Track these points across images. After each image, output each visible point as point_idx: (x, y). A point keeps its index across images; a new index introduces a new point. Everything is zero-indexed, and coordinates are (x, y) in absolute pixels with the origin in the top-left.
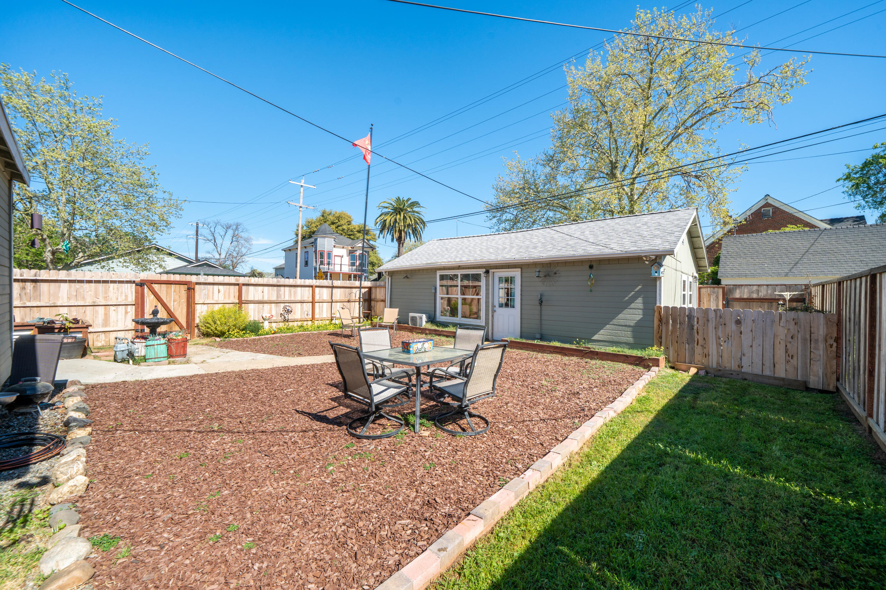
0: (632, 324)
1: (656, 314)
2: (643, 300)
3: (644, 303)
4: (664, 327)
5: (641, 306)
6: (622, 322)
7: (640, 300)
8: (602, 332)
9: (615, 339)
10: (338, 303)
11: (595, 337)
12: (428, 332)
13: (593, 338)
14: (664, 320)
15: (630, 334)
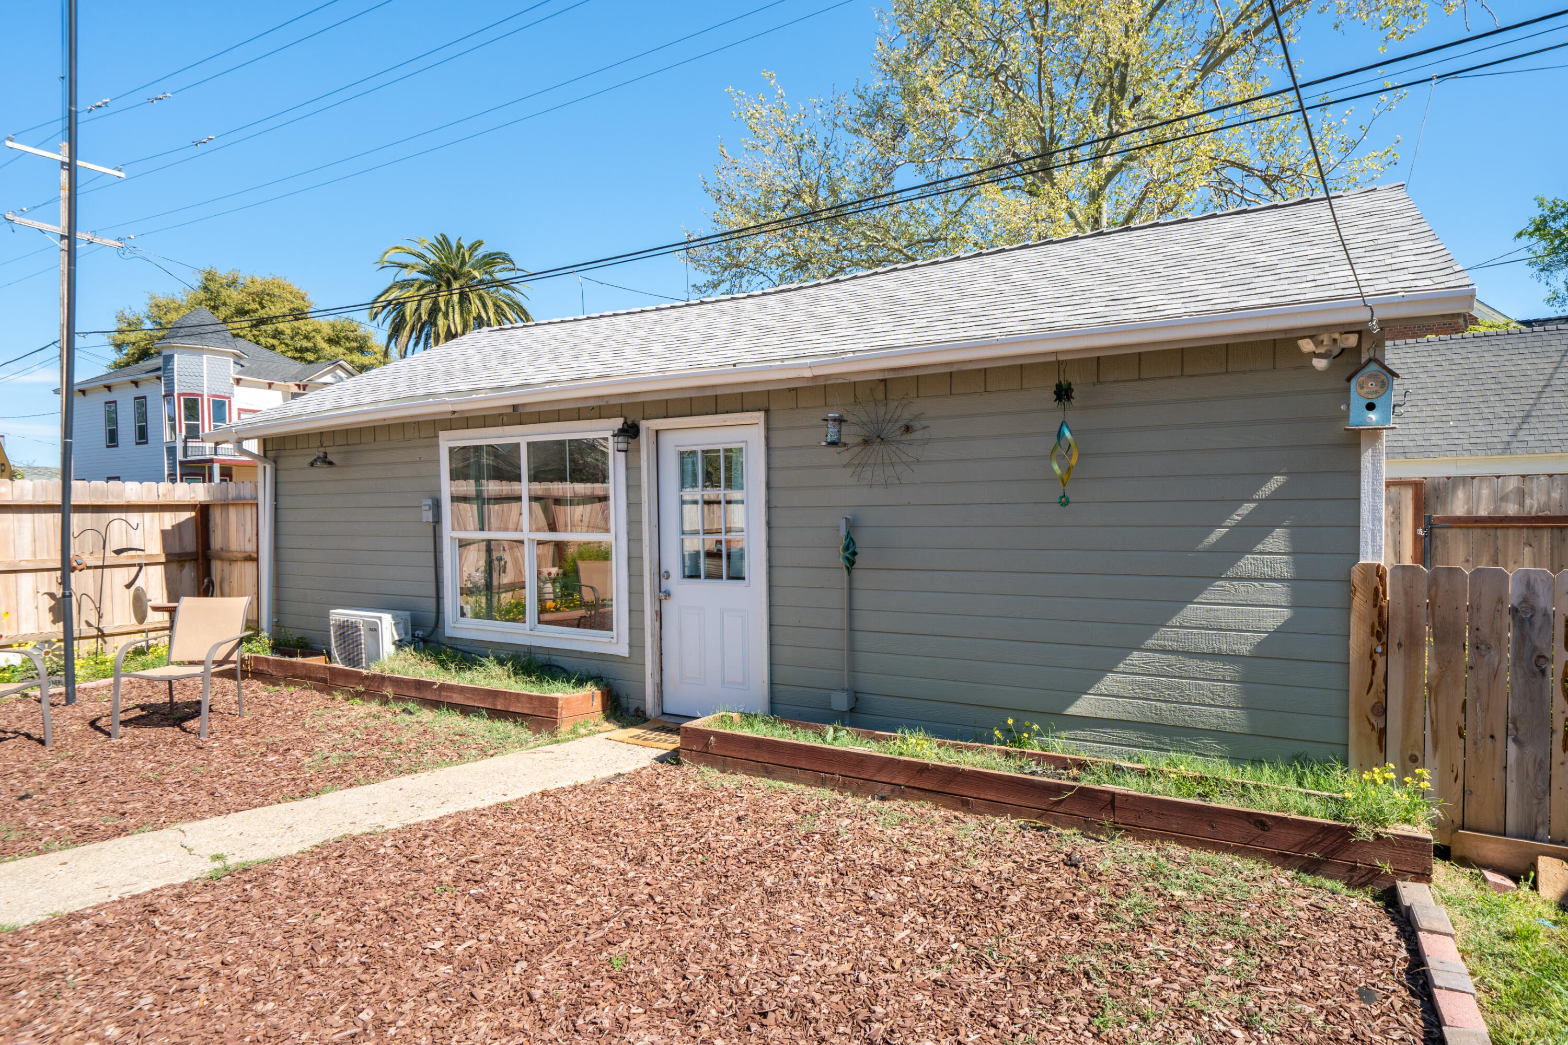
0: (1245, 649)
1: (1360, 602)
2: (1293, 538)
3: (1296, 552)
4: (1397, 662)
5: (1283, 566)
6: (1201, 641)
7: (1277, 540)
8: (1109, 681)
9: (1168, 713)
10: (27, 580)
11: (1082, 707)
12: (389, 691)
13: (1071, 710)
14: (1397, 632)
15: (1229, 691)
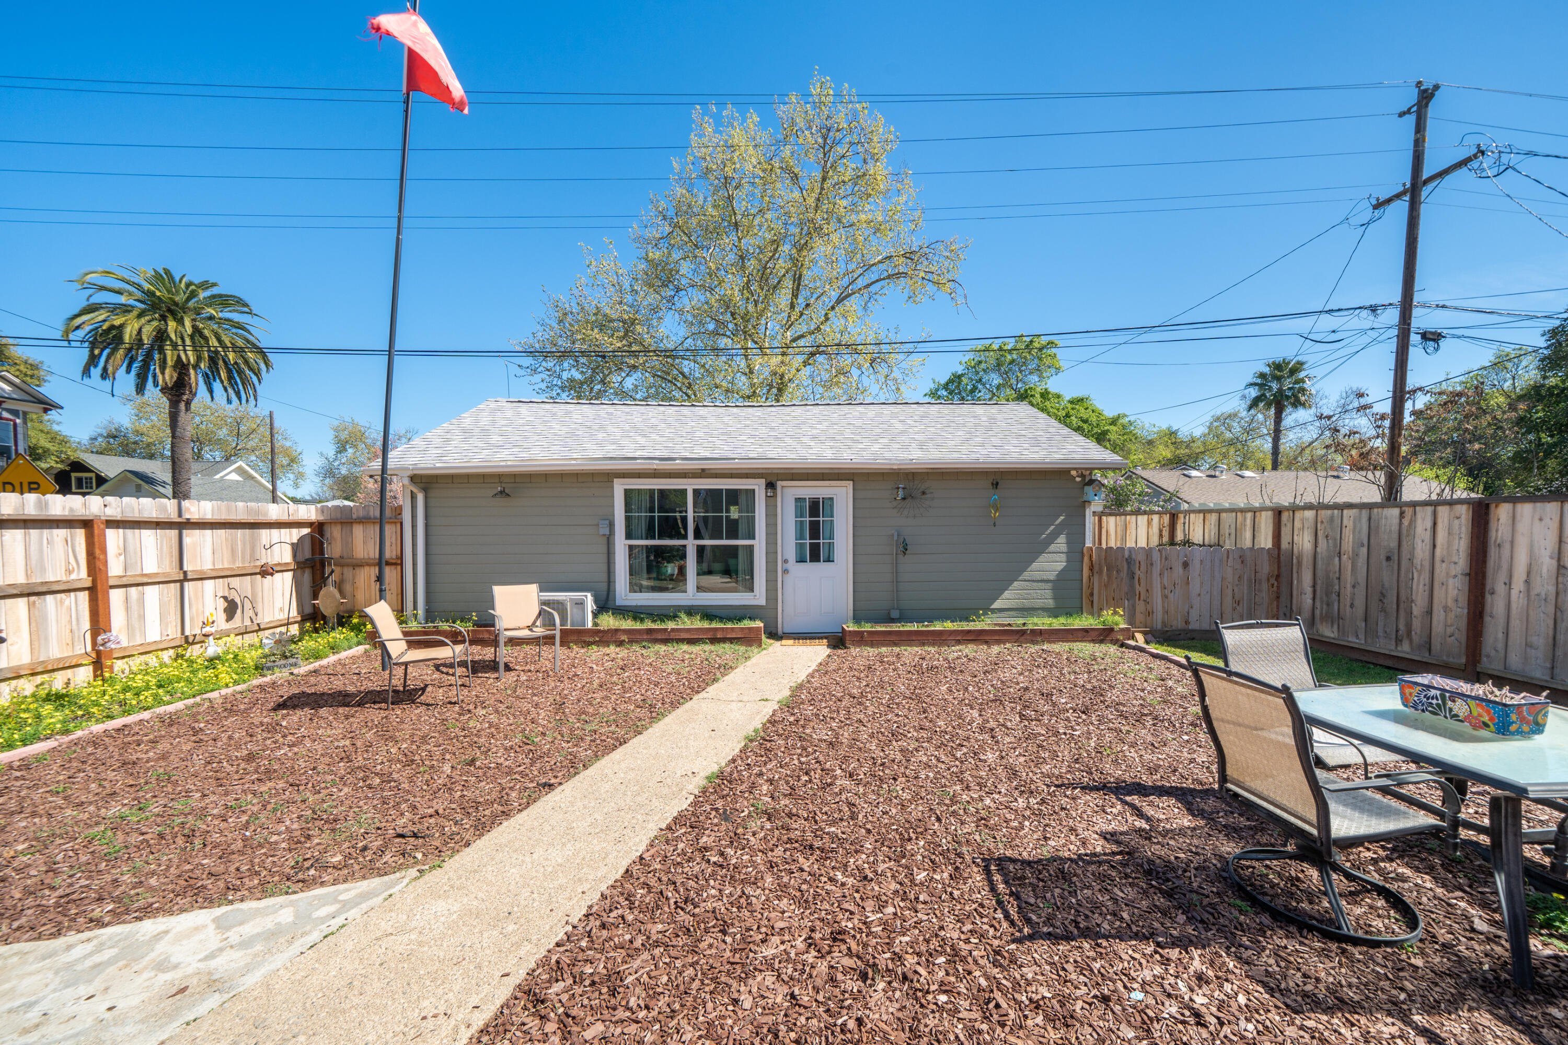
0: (1052, 578)
1: (1086, 559)
2: (1067, 538)
3: (1068, 543)
4: (1096, 577)
5: (1064, 548)
6: (1038, 575)
7: (1062, 539)
8: (1007, 594)
9: (1027, 603)
11: (996, 605)
12: (624, 637)
13: (993, 607)
14: (1096, 568)
15: (1049, 593)
